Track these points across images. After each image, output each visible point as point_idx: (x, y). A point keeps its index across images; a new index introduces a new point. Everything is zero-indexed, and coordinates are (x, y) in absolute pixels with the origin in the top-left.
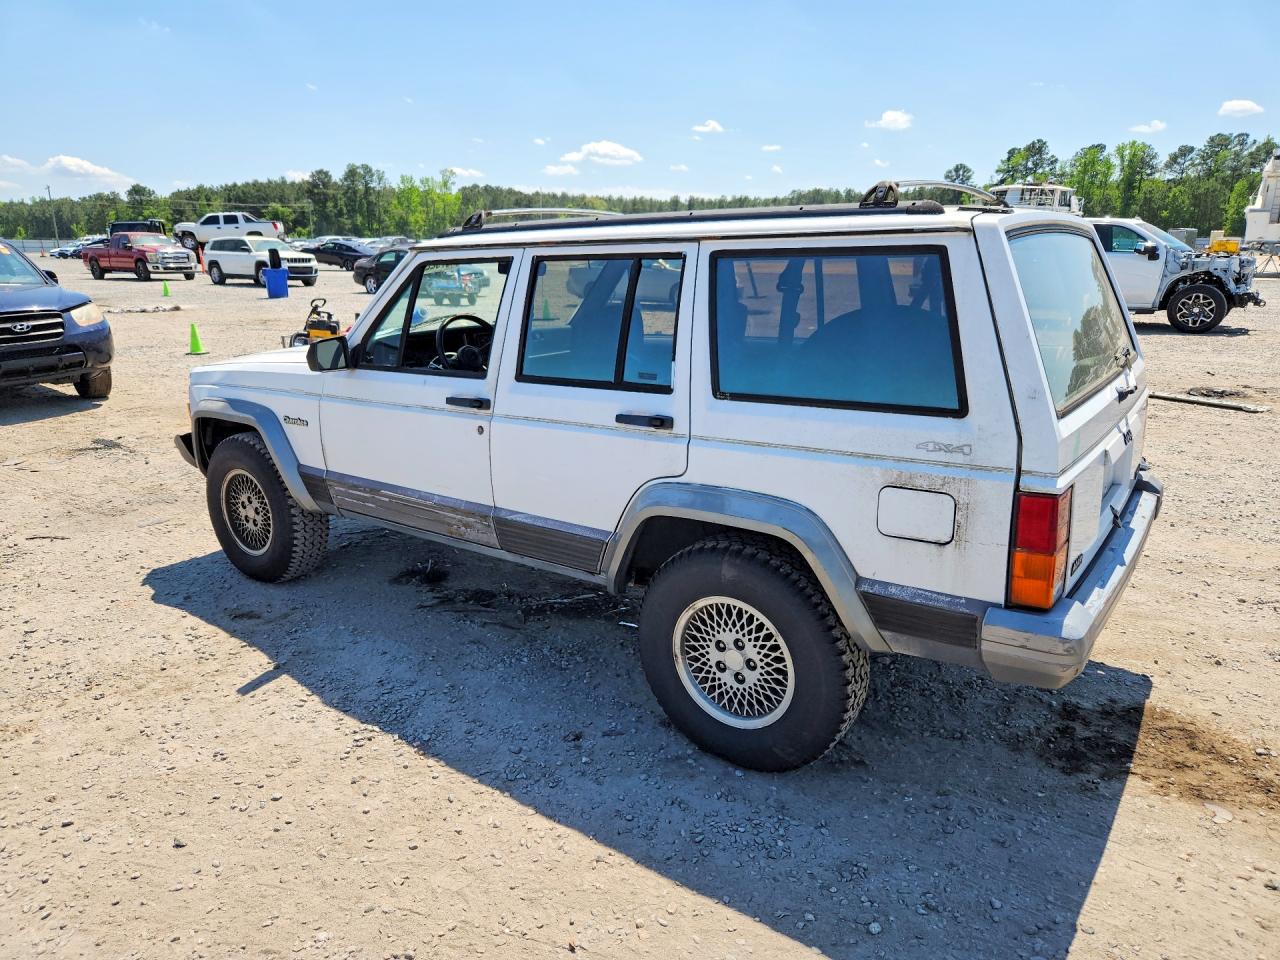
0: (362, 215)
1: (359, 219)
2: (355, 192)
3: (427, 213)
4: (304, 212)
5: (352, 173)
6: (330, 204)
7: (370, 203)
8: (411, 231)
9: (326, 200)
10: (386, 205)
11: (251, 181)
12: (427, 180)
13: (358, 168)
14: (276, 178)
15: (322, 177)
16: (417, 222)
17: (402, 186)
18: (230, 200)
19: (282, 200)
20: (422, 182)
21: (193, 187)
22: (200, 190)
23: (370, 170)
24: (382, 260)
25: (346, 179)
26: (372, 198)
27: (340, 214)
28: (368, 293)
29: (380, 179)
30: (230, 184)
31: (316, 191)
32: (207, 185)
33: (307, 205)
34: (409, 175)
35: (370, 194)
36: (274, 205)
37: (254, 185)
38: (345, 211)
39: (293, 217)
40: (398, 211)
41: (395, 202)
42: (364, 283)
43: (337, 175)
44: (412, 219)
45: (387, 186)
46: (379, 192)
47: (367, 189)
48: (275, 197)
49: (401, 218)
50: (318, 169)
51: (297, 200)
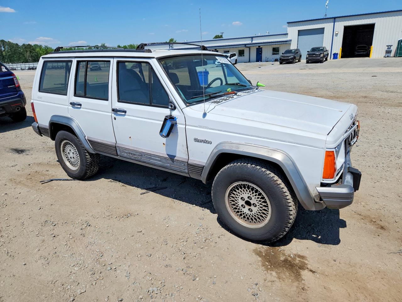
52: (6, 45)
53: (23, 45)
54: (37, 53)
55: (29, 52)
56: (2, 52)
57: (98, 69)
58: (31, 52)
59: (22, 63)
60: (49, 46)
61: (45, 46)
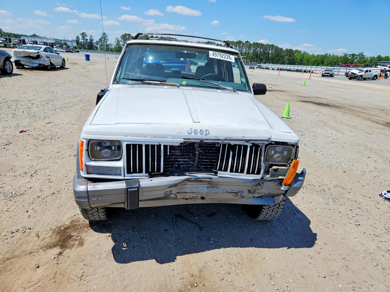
52: (274, 49)
53: (286, 50)
54: (294, 57)
55: (288, 56)
56: (269, 55)
57: (330, 76)
58: (290, 56)
59: (281, 64)
60: (308, 52)
61: (304, 52)
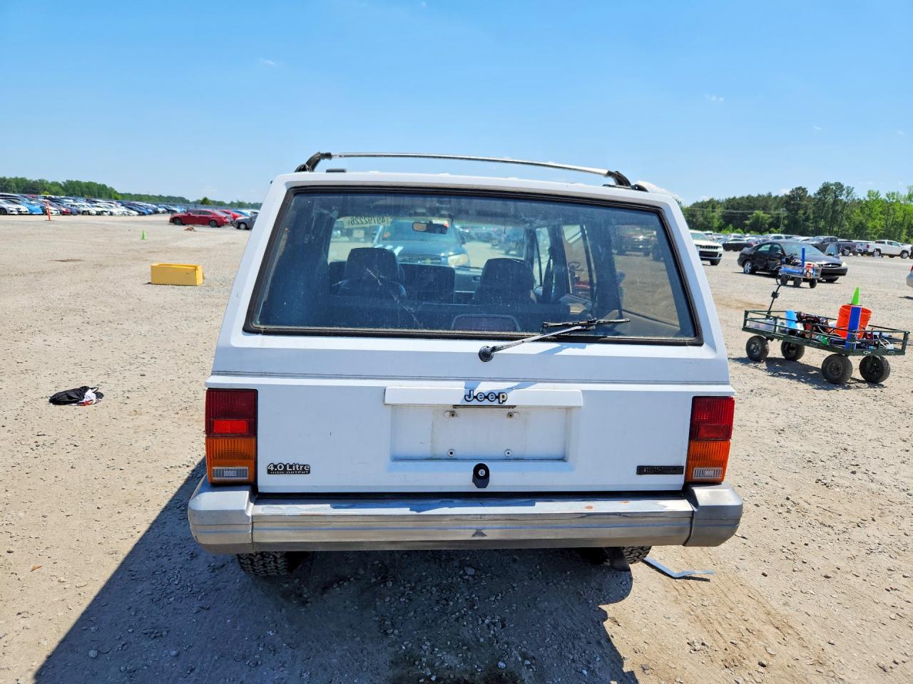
0: (825, 219)
1: (822, 223)
2: (824, 204)
3: (886, 221)
4: (779, 217)
5: (825, 189)
6: (801, 212)
7: (834, 212)
8: (868, 234)
9: (799, 209)
10: (849, 213)
11: (746, 195)
12: (893, 194)
13: (832, 185)
14: (764, 193)
15: (799, 193)
16: (875, 227)
17: (867, 199)
18: (728, 208)
19: (765, 209)
20: (888, 196)
21: (707, 199)
22: (711, 201)
23: (842, 186)
24: (760, 250)
25: (819, 193)
26: (839, 208)
27: (807, 219)
28: (744, 273)
29: (848, 193)
30: (732, 197)
31: (792, 202)
32: (716, 198)
33: (783, 212)
34: (876, 190)
35: (837, 205)
36: (757, 212)
37: (747, 198)
38: (812, 217)
39: (769, 221)
40: (858, 217)
41: (858, 211)
42: (743, 266)
43: (812, 191)
44: (870, 225)
45: (856, 198)
46: (845, 203)
47: (836, 202)
48: (760, 207)
49: (861, 223)
50: (798, 186)
51: (776, 208)
